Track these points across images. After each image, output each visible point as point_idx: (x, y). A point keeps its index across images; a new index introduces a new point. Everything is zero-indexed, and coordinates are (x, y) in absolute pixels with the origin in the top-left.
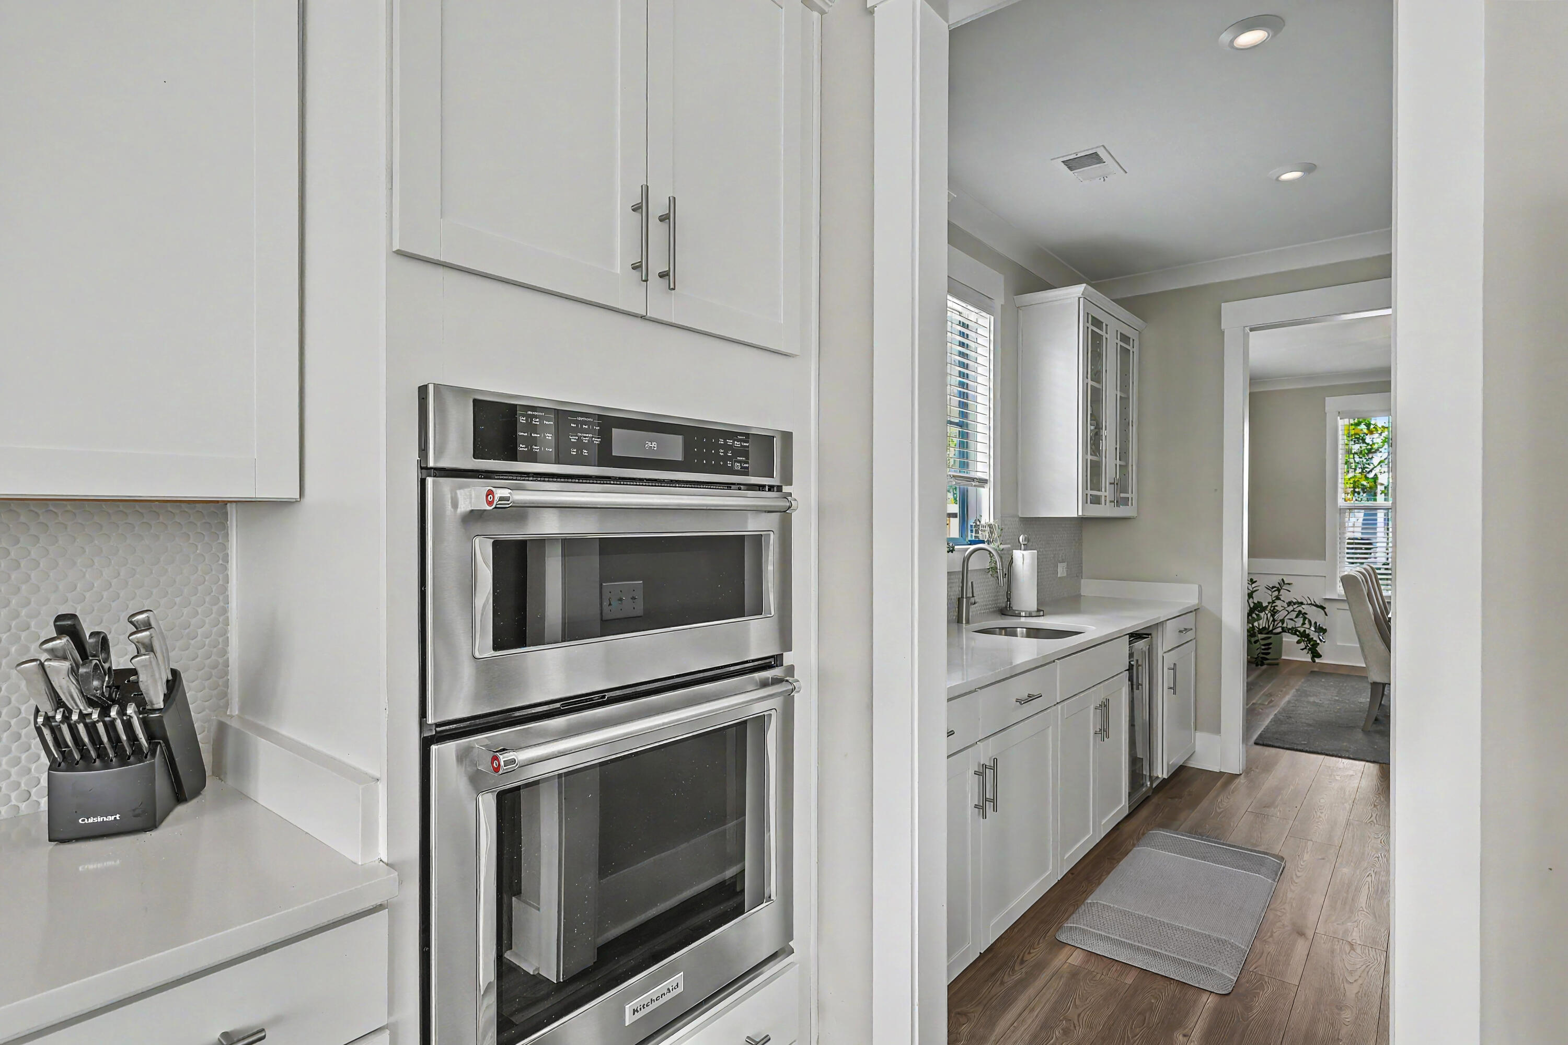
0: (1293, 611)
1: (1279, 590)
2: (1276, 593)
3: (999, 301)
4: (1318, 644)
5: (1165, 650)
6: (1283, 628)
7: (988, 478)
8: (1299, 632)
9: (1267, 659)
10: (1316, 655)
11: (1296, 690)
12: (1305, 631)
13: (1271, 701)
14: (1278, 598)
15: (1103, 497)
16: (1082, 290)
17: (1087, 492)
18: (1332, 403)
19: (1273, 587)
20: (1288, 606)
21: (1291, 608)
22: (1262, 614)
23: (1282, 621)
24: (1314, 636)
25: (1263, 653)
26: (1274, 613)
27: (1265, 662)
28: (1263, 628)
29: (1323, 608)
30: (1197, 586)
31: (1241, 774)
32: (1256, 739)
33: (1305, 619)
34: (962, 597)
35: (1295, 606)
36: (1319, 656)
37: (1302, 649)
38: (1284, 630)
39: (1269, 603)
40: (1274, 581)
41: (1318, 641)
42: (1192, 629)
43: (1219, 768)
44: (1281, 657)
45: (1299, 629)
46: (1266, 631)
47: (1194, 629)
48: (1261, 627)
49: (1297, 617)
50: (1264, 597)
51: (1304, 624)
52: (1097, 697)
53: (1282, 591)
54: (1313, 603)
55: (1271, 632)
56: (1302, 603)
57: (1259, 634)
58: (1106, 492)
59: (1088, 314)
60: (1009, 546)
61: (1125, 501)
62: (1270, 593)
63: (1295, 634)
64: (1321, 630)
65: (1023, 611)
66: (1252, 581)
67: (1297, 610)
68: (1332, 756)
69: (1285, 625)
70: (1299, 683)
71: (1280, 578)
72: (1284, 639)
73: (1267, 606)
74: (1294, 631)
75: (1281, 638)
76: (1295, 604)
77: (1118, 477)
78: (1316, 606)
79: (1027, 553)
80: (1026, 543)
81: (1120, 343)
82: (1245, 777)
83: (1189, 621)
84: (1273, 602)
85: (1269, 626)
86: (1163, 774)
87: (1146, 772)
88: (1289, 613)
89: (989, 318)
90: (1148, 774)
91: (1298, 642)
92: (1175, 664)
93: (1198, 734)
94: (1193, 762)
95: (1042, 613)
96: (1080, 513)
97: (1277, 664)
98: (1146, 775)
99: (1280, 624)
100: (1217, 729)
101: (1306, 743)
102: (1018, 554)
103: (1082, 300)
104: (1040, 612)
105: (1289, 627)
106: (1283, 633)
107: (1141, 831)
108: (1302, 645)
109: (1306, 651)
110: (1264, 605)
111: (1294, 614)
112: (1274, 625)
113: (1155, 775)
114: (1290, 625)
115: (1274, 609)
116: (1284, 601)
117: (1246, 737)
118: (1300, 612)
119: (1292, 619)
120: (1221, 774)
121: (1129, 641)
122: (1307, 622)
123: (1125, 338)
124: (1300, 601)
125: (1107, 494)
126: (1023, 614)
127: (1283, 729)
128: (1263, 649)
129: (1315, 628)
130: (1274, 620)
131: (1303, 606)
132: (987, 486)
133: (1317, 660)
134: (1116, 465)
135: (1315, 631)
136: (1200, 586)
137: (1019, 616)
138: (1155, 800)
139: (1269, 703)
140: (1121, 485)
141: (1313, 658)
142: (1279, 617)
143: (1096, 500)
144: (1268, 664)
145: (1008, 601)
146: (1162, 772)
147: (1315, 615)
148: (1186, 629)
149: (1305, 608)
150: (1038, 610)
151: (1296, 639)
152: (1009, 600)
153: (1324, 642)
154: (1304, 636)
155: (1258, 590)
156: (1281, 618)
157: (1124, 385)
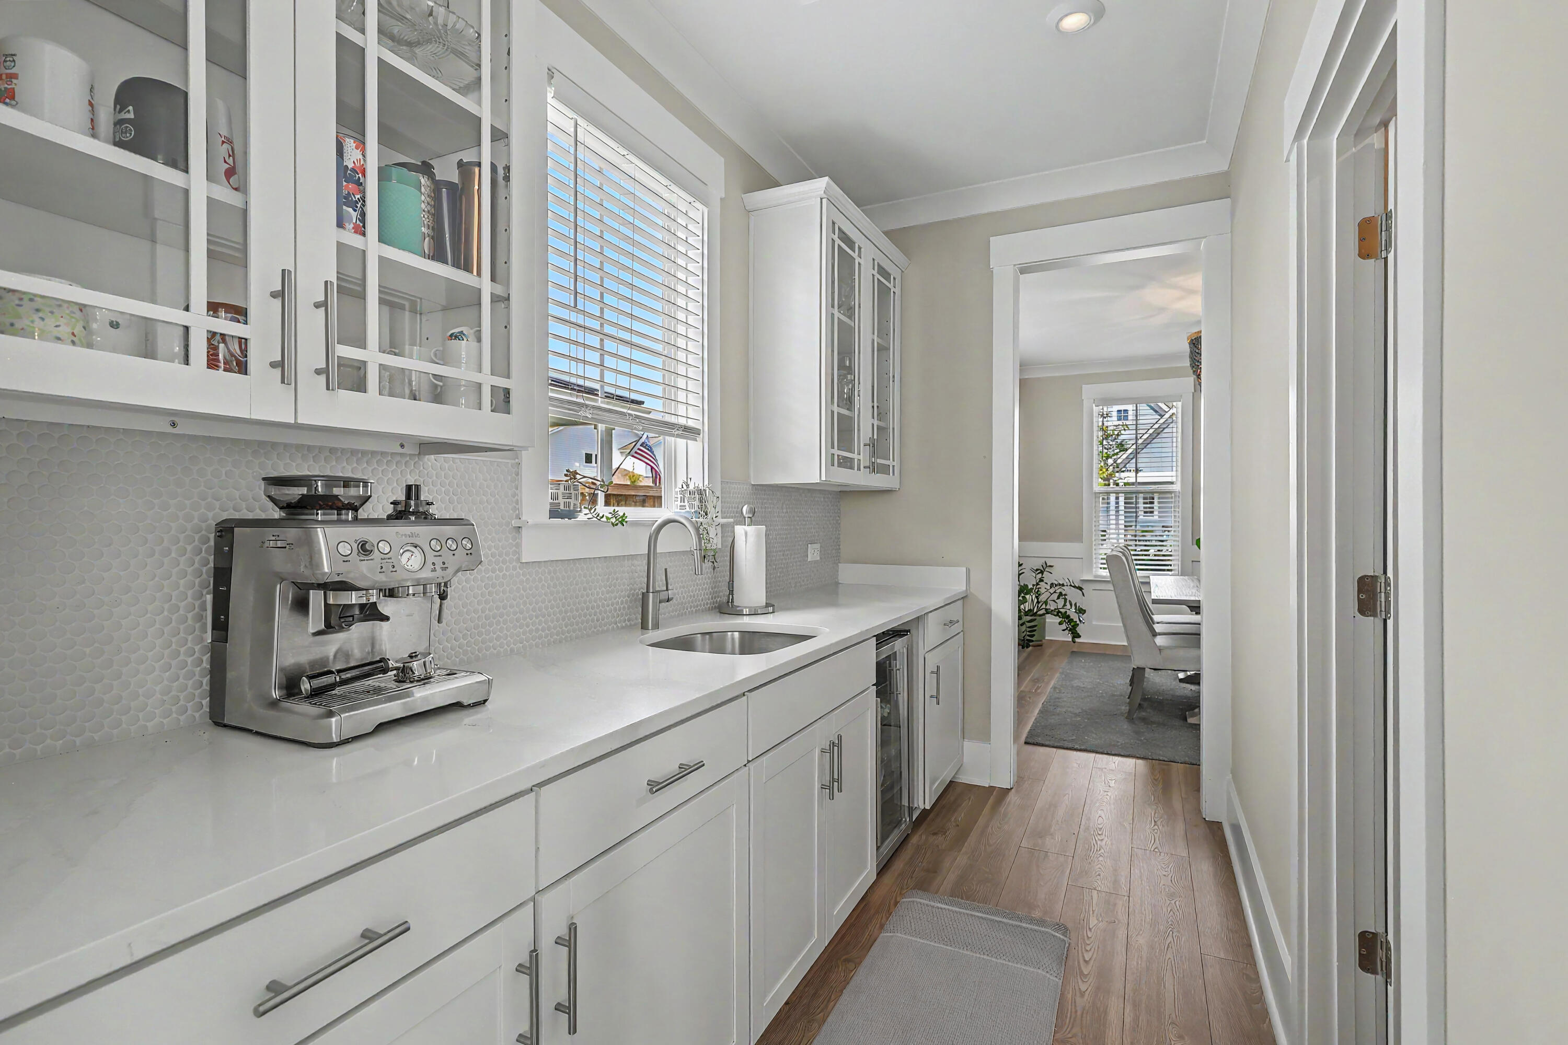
0: (1055, 592)
1: (1042, 572)
2: (1040, 576)
3: (717, 192)
4: (1078, 624)
5: (926, 649)
6: (1046, 610)
7: (700, 427)
8: (1061, 612)
9: (1033, 641)
10: (1076, 635)
11: (1060, 673)
12: (1066, 612)
13: (1038, 688)
14: (1041, 580)
15: (856, 461)
16: (825, 186)
17: (833, 451)
18: (1089, 391)
19: (1037, 570)
20: (1051, 588)
21: (1052, 591)
22: (1027, 597)
23: (1046, 603)
24: (1074, 617)
25: (1029, 636)
26: (1038, 595)
27: (1031, 644)
28: (1029, 610)
29: (1080, 589)
30: (964, 569)
31: (1011, 789)
32: (1027, 737)
33: (1065, 600)
34: (648, 592)
35: (1057, 588)
36: (1079, 637)
37: (1064, 630)
38: (1048, 612)
39: (1033, 585)
40: (1038, 564)
41: (1078, 622)
42: (958, 621)
43: (989, 782)
44: (1044, 637)
45: (1061, 610)
46: (1031, 613)
47: (961, 622)
48: (1027, 610)
49: (1058, 598)
50: (1030, 581)
51: (1065, 605)
52: (822, 735)
53: (1045, 573)
54: (1073, 585)
55: (1035, 614)
56: (1063, 585)
57: (1025, 616)
58: (861, 456)
59: (834, 223)
60: (732, 520)
61: (884, 470)
62: (1034, 575)
63: (1057, 615)
64: (1081, 611)
65: (746, 607)
66: (1020, 565)
67: (1058, 591)
68: (1102, 753)
69: (1048, 607)
70: (1063, 664)
71: (1043, 560)
72: (1047, 620)
73: (1032, 589)
74: (1058, 613)
75: (1045, 619)
76: (1056, 585)
77: (875, 437)
78: (1074, 587)
79: (751, 529)
80: (751, 516)
81: (877, 276)
82: (1017, 791)
83: (955, 612)
84: (1038, 584)
85: (1034, 609)
86: (924, 803)
87: (905, 802)
88: (1051, 594)
89: (701, 211)
90: (907, 804)
91: (1060, 623)
92: (938, 667)
93: (966, 744)
94: (960, 777)
95: (771, 609)
96: (823, 478)
97: (1041, 645)
98: (904, 806)
99: (1044, 606)
100: (985, 735)
101: (1074, 738)
102: (739, 530)
103: (824, 201)
104: (770, 607)
105: (1052, 608)
106: (1047, 615)
107: (892, 902)
108: (1064, 626)
109: (1067, 632)
110: (1030, 586)
111: (1056, 595)
112: (1038, 607)
113: (916, 805)
114: (1052, 606)
115: (1038, 591)
116: (1047, 583)
117: (1016, 738)
118: (1061, 594)
119: (1054, 601)
120: (992, 788)
121: (877, 644)
122: (1068, 603)
123: (882, 271)
124: (1061, 583)
125: (861, 457)
126: (746, 611)
127: (1052, 721)
128: (1029, 632)
129: (1076, 609)
130: (1038, 602)
131: (1063, 588)
132: (699, 438)
133: (1077, 640)
134: (873, 425)
135: (1076, 612)
136: (968, 572)
137: (740, 614)
138: (914, 840)
139: (1036, 691)
140: (877, 447)
141: (1073, 638)
142: (1043, 598)
143: (846, 463)
144: (1034, 646)
145: (729, 594)
146: (924, 800)
147: (1073, 595)
148: (951, 622)
149: (1066, 590)
150: (768, 605)
151: (1058, 620)
152: (732, 592)
153: (1084, 623)
154: (1066, 617)
155: (1023, 573)
156: (1044, 600)
157: (882, 329)
